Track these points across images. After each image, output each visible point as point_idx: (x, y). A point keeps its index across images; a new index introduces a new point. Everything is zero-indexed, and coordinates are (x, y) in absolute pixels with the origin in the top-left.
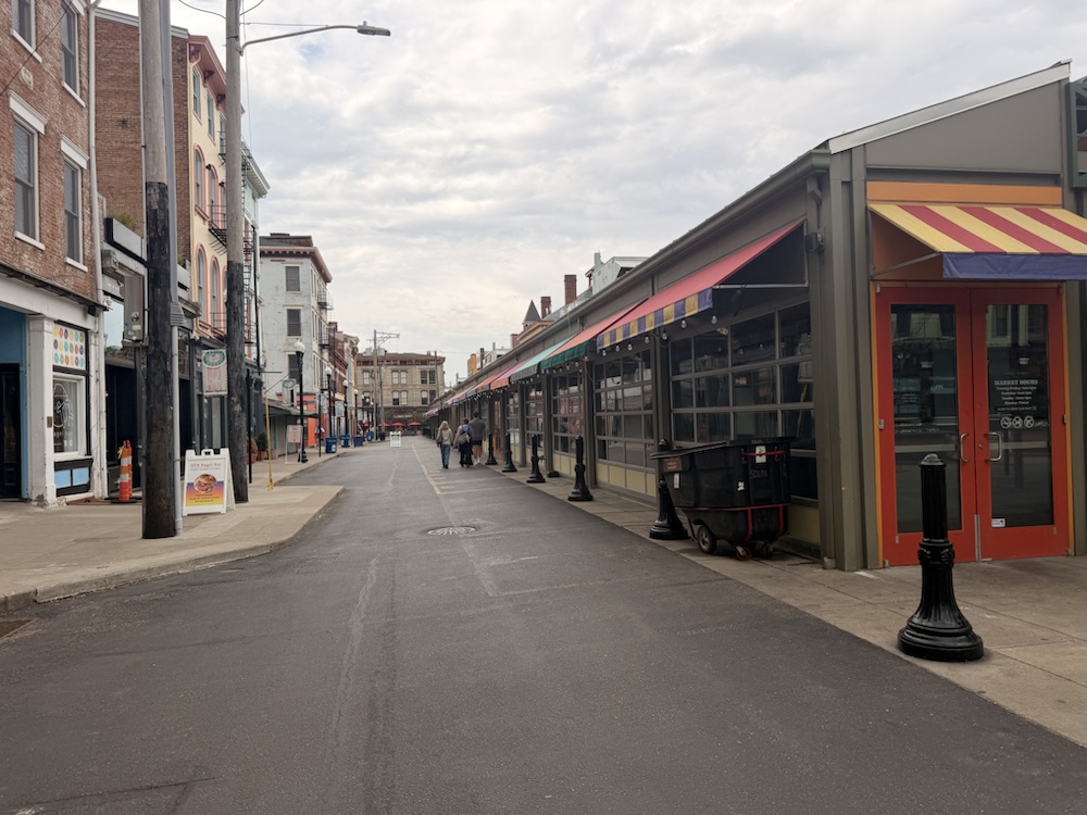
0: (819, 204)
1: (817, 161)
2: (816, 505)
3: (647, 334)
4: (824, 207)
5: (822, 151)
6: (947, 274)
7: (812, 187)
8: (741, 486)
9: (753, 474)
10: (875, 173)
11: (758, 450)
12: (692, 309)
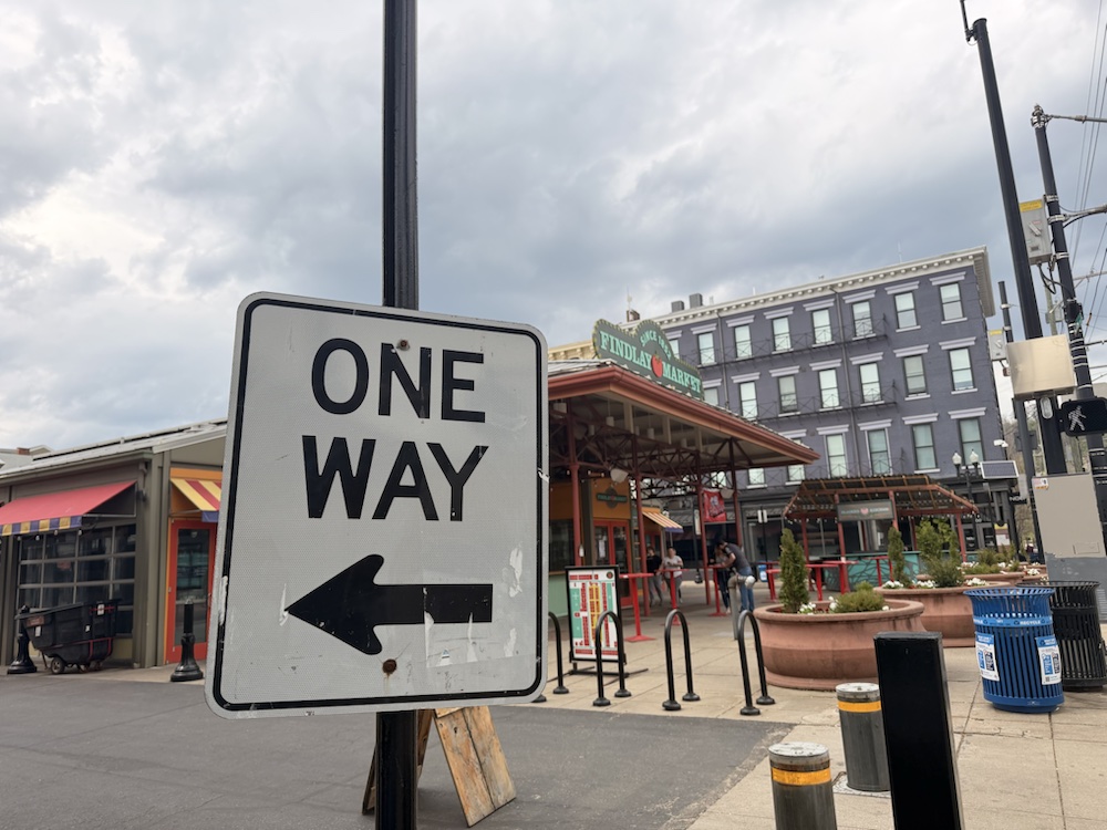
0: (145, 475)
1: (146, 456)
2: (131, 637)
3: (38, 534)
4: (147, 478)
5: (148, 451)
6: (204, 520)
7: (142, 467)
8: (88, 628)
9: (96, 621)
10: (174, 463)
11: (100, 607)
12: (65, 525)
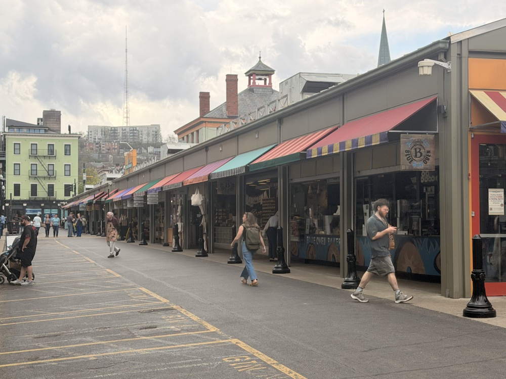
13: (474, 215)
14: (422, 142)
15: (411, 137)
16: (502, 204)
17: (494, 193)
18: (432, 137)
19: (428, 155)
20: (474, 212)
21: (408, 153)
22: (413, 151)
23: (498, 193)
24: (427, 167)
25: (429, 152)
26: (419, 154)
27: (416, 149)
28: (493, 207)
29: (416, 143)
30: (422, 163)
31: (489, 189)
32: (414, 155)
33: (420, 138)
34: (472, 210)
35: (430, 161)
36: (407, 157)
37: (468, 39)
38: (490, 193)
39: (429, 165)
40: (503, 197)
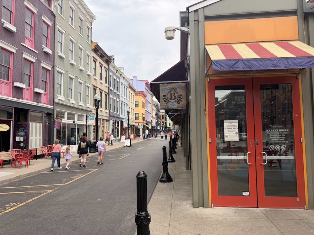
13: (210, 142)
14: (176, 89)
15: (168, 86)
16: (237, 133)
17: (230, 124)
18: (184, 85)
19: (181, 98)
20: (210, 139)
21: (165, 97)
22: (169, 95)
23: (232, 124)
24: (180, 106)
25: (181, 95)
26: (173, 98)
27: (171, 94)
28: (228, 135)
29: (171, 90)
30: (176, 103)
31: (225, 121)
32: (170, 98)
33: (174, 86)
34: (209, 138)
35: (182, 102)
36: (165, 99)
37: (204, 7)
38: (225, 124)
39: (182, 105)
40: (238, 127)
